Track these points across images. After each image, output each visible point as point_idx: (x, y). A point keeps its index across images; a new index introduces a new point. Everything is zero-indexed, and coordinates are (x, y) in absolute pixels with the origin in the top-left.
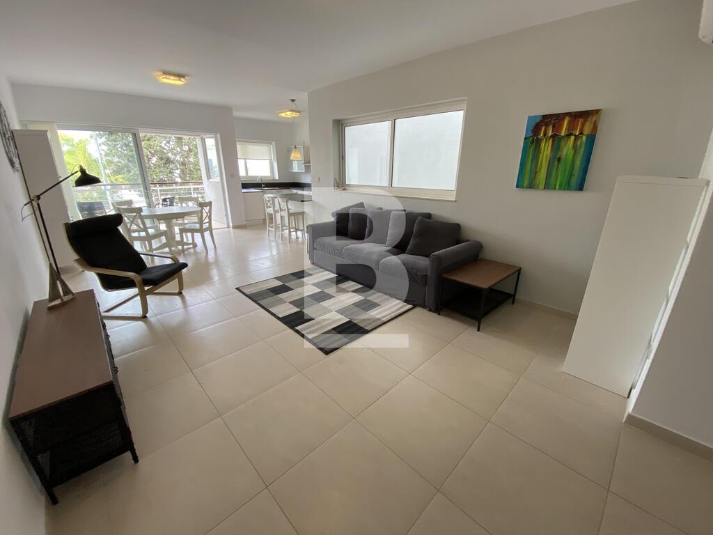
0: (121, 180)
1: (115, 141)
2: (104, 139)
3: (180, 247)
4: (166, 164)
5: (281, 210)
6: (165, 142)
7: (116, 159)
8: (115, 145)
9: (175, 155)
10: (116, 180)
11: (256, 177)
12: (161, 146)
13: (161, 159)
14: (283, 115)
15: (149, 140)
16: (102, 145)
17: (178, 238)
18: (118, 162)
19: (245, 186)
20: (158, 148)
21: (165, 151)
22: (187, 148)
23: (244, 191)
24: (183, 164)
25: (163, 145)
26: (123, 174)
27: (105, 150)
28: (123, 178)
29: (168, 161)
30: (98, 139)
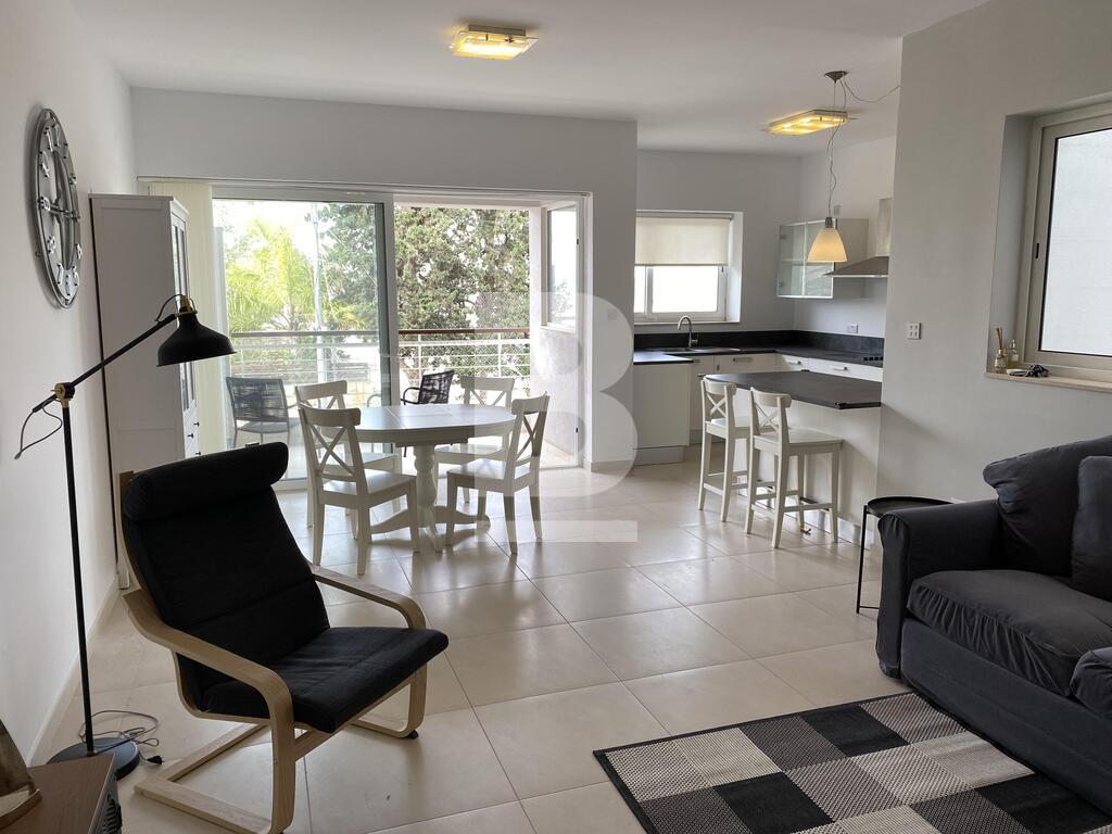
0: (350, 316)
1: (352, 226)
2: (331, 223)
3: (442, 528)
4: (451, 278)
5: (757, 431)
6: (455, 226)
7: (349, 269)
8: (353, 236)
9: (473, 257)
10: (341, 315)
11: (676, 316)
12: (444, 237)
13: (442, 267)
14: (787, 128)
15: (421, 222)
16: (327, 238)
17: (442, 500)
18: (351, 274)
19: (643, 342)
20: (439, 240)
21: (453, 248)
22: (502, 237)
23: (638, 358)
24: (489, 279)
25: (450, 233)
26: (358, 302)
27: (331, 247)
28: (355, 313)
29: (457, 271)
30: (320, 222)
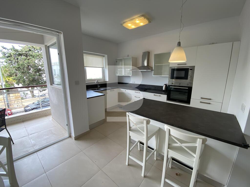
11: (94, 80)
16: (4, 63)
26: (13, 76)
